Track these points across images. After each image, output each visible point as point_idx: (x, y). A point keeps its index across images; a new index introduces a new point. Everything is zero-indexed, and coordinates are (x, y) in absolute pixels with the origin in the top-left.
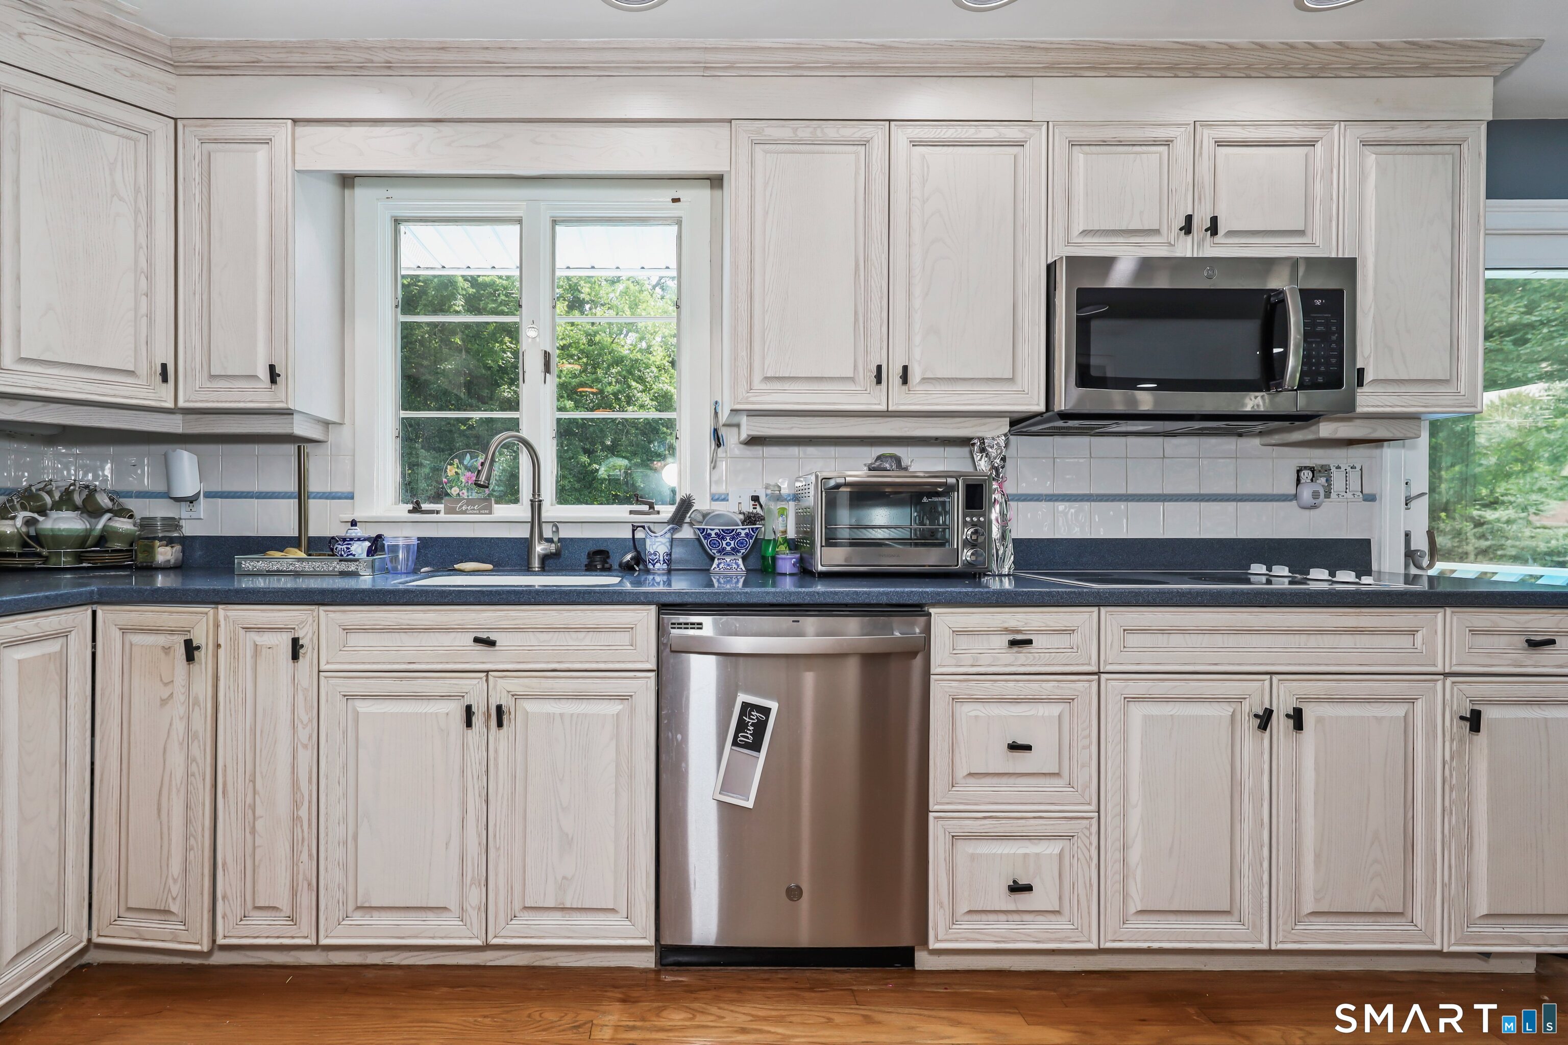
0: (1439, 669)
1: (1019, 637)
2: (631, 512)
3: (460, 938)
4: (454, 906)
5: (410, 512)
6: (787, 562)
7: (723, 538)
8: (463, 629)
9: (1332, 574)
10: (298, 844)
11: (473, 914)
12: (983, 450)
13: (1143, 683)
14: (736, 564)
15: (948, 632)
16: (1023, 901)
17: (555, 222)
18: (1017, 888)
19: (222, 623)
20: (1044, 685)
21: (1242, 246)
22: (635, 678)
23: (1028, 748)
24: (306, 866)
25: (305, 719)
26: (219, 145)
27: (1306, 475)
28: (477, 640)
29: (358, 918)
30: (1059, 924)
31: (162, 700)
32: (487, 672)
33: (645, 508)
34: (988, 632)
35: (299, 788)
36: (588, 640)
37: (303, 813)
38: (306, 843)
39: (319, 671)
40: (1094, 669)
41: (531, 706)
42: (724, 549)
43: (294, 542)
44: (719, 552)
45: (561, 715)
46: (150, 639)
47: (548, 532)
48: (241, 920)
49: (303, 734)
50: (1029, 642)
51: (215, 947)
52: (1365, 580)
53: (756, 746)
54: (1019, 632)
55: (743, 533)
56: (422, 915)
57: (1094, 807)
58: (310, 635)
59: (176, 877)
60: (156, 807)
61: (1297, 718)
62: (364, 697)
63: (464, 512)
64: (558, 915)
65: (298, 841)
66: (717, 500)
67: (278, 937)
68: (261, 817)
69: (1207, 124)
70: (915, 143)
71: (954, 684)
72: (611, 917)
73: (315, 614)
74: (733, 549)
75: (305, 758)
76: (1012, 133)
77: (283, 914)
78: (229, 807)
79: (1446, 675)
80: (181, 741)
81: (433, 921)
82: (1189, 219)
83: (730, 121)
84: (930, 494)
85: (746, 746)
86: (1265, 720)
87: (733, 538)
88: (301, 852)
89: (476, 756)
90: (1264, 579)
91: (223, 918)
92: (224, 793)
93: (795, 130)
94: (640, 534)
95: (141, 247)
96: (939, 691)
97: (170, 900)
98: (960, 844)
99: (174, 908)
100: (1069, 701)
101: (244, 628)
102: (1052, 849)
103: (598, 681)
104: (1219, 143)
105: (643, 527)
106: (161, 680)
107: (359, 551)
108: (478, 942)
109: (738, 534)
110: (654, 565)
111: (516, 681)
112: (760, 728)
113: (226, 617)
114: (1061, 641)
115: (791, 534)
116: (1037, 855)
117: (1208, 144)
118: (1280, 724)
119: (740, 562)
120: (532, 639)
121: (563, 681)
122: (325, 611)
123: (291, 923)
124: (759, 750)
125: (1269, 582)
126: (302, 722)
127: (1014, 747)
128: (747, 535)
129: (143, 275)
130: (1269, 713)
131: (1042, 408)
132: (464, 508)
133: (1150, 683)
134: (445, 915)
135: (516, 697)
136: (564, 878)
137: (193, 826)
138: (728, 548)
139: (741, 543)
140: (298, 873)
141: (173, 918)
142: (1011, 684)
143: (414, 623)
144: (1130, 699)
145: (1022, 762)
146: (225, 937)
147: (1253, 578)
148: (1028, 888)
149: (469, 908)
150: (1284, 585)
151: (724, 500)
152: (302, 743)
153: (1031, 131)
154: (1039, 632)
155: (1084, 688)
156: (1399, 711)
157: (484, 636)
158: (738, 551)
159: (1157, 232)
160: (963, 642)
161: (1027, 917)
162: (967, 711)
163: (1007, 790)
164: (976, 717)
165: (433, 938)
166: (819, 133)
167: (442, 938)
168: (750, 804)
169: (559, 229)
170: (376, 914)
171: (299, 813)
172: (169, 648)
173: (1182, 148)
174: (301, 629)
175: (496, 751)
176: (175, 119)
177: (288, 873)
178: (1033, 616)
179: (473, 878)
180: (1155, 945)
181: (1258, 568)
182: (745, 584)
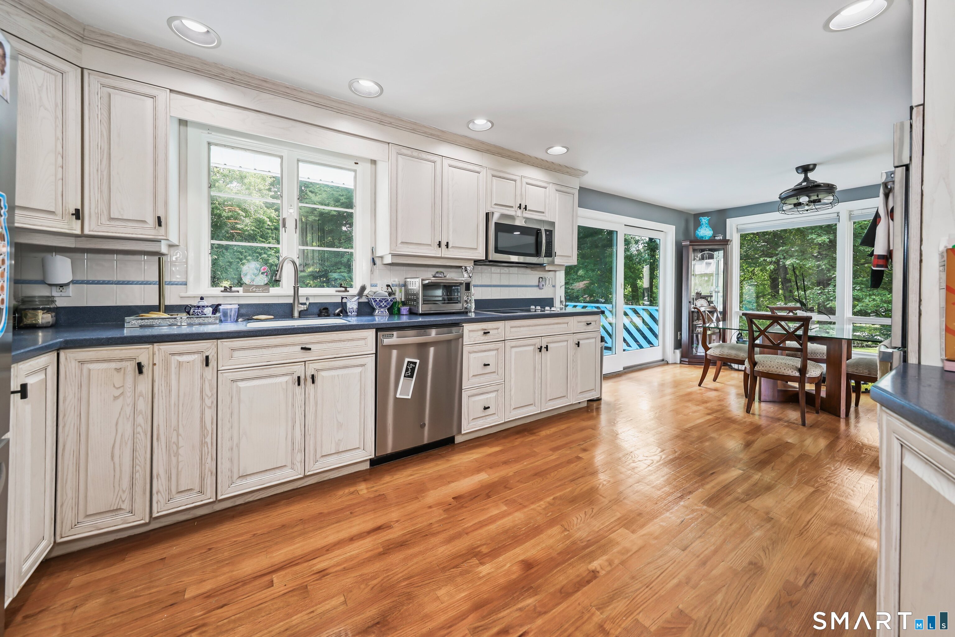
0: (572, 332)
1: (486, 331)
2: (337, 291)
3: (292, 477)
4: (289, 464)
5: (222, 291)
6: (405, 310)
7: (382, 302)
8: (294, 345)
9: (551, 309)
10: (205, 455)
11: (299, 465)
12: (466, 270)
13: (514, 342)
14: (385, 312)
15: (467, 331)
16: (488, 412)
17: (298, 161)
18: (486, 408)
19: (157, 353)
20: (492, 345)
21: (531, 214)
22: (368, 357)
23: (489, 365)
24: (210, 464)
25: (210, 394)
26: (117, 91)
27: (541, 279)
28: (302, 348)
29: (239, 482)
30: (495, 417)
31: (115, 397)
32: (305, 361)
33: (343, 289)
34: (477, 331)
35: (206, 428)
36: (349, 344)
37: (208, 440)
38: (210, 454)
39: (217, 371)
40: (504, 339)
41: (323, 373)
42: (381, 306)
43: (157, 309)
44: (379, 307)
45: (338, 375)
46: (104, 365)
47: (302, 300)
48: (169, 501)
49: (208, 402)
50: (489, 332)
51: (152, 519)
52: (553, 309)
53: (411, 376)
54: (485, 330)
55: (389, 299)
56: (273, 472)
57: (503, 380)
58: (213, 353)
59: (124, 489)
60: (110, 455)
61: (547, 348)
62: (243, 380)
63: (254, 292)
64: (336, 456)
65: (205, 454)
66: (373, 286)
67: (193, 503)
68: (182, 447)
69: (525, 177)
70: (450, 166)
71: (469, 348)
72: (357, 451)
73: (216, 343)
74: (385, 306)
75: (209, 414)
76: (477, 169)
77: (195, 491)
78: (161, 446)
79: (573, 333)
80: (128, 416)
81: (278, 473)
82: (520, 205)
83: (389, 143)
84: (455, 286)
85: (409, 377)
86: (540, 349)
87: (385, 302)
88: (207, 459)
89: (300, 398)
90: (534, 310)
91: (157, 503)
92: (158, 439)
93: (412, 152)
94: (344, 301)
95: (58, 139)
96: (466, 349)
97: (121, 502)
98: (470, 398)
99: (123, 507)
100: (497, 349)
101: (170, 354)
102: (493, 395)
103: (353, 360)
104: (527, 184)
105: (346, 298)
106: (114, 386)
107: (208, 312)
108: (301, 476)
109: (388, 300)
110: (351, 313)
111: (318, 364)
112: (413, 369)
113: (159, 350)
114: (495, 332)
115: (403, 300)
116: (490, 397)
117: (524, 183)
118: (544, 350)
119: (387, 311)
120: (324, 346)
121: (338, 361)
122: (221, 342)
123: (201, 494)
124: (413, 378)
125: (535, 311)
126: (208, 396)
127: (485, 365)
128: (391, 300)
129: (59, 155)
130: (541, 347)
131: (484, 258)
132: (254, 290)
133: (516, 342)
134: (284, 469)
135: (317, 370)
136: (339, 440)
137: (138, 460)
138: (383, 306)
139: (388, 304)
140: (205, 469)
141: (122, 512)
142: (484, 346)
143: (270, 344)
144: (512, 347)
145: (488, 369)
146: (158, 512)
147: (531, 310)
148: (489, 408)
149: (296, 462)
150: (539, 312)
151: (376, 286)
152: (208, 406)
153: (482, 169)
154: (491, 329)
155: (501, 344)
156: (565, 343)
157: (304, 346)
158: (387, 307)
159: (512, 207)
160: (472, 334)
161: (487, 417)
162: (472, 356)
163: (482, 379)
164: (475, 357)
165: (279, 480)
166: (420, 155)
167: (283, 479)
168: (409, 397)
169: (300, 164)
170: (248, 478)
171: (206, 440)
172: (120, 368)
173: (518, 182)
174: (207, 351)
175: (309, 394)
176: (82, 69)
177: (198, 471)
178: (489, 325)
179: (299, 449)
180: (517, 418)
181: (533, 307)
182: (388, 320)
